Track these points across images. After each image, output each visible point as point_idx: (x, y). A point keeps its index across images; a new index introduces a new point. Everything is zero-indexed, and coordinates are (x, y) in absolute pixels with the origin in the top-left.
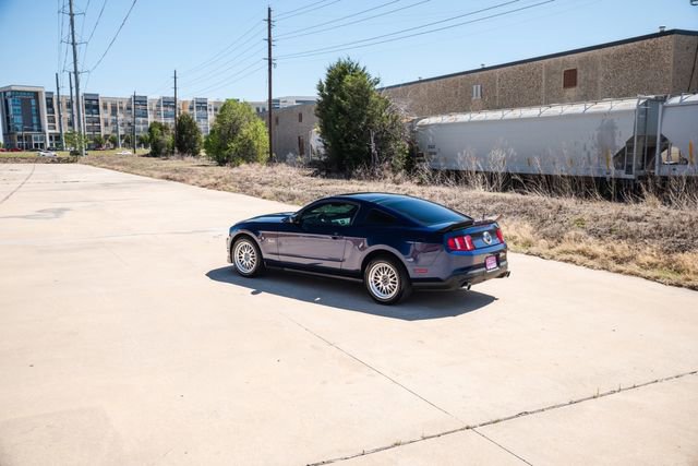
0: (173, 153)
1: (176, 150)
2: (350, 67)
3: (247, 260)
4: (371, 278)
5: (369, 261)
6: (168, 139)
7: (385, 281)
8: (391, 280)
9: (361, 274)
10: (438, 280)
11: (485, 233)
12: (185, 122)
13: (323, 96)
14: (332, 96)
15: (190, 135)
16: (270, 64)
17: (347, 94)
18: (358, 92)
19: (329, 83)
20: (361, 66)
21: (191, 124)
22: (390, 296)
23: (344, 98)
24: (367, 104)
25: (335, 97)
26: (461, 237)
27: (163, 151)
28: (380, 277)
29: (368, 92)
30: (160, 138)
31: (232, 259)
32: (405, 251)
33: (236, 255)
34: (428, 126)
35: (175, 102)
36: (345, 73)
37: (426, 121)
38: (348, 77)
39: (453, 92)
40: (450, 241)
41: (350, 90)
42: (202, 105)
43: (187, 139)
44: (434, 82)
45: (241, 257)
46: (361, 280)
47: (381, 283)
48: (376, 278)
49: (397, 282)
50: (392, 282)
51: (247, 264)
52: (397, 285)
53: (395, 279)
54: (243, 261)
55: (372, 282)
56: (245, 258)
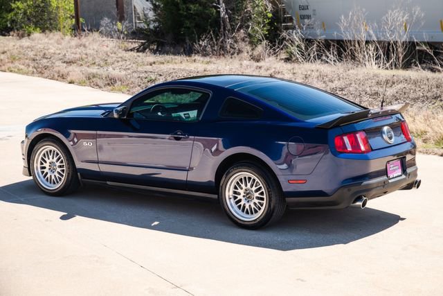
3: (53, 171)
4: (229, 193)
5: (224, 169)
7: (248, 196)
8: (257, 194)
9: (215, 187)
10: (320, 193)
11: (385, 129)
22: (256, 216)
26: (352, 134)
28: (242, 192)
31: (30, 170)
32: (275, 156)
33: (37, 165)
40: (337, 141)
45: (44, 168)
46: (215, 196)
47: (243, 199)
48: (235, 193)
49: (265, 197)
50: (258, 198)
51: (53, 177)
52: (265, 202)
53: (262, 194)
54: (47, 173)
55: (230, 199)
56: (49, 169)
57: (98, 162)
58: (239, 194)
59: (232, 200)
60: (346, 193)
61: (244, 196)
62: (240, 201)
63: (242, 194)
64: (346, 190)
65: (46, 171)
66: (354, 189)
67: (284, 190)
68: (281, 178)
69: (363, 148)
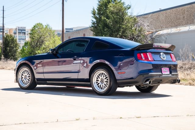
4: (94, 80)
7: (102, 81)
8: (105, 80)
9: (89, 80)
10: (132, 78)
11: (162, 54)
13: (96, 18)
14: (101, 17)
15: (13, 48)
17: (110, 15)
18: (117, 14)
19: (99, 9)
21: (13, 41)
23: (108, 17)
24: (123, 21)
25: (103, 18)
26: (145, 53)
28: (100, 80)
29: (124, 14)
31: (17, 81)
33: (20, 77)
34: (162, 35)
35: (3, 29)
36: (109, 2)
37: (161, 32)
38: (111, 4)
41: (112, 13)
42: (22, 31)
43: (10, 50)
44: (169, 11)
45: (22, 78)
46: (89, 83)
47: (100, 83)
48: (97, 80)
49: (108, 81)
50: (106, 82)
51: (26, 82)
52: (108, 83)
53: (107, 80)
54: (23, 80)
55: (95, 83)
56: (24, 78)
57: (43, 73)
58: (98, 81)
59: (96, 84)
61: (100, 82)
62: (99, 83)
63: (100, 81)
64: (141, 76)
65: (23, 79)
66: (145, 76)
67: (117, 79)
68: (115, 72)
69: (150, 59)
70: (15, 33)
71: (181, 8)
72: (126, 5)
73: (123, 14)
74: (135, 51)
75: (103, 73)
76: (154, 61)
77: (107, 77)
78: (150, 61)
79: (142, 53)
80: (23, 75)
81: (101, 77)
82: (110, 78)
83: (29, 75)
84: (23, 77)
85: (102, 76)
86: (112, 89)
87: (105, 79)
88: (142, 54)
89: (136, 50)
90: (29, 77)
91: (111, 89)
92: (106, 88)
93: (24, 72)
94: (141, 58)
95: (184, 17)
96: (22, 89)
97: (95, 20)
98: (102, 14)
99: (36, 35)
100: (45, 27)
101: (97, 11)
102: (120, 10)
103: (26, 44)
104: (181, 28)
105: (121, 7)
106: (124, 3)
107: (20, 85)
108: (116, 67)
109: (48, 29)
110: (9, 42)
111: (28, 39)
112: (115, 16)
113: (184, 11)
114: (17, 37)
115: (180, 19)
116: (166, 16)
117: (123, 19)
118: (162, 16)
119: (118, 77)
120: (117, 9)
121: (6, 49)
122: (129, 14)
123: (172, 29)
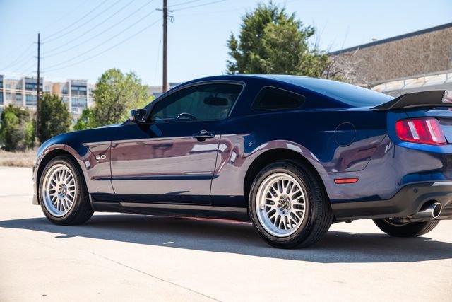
0: (32, 146)
1: (37, 142)
2: (273, 14)
6: (28, 127)
7: (284, 205)
8: (295, 202)
9: (245, 200)
12: (51, 104)
13: (236, 56)
14: (247, 56)
15: (59, 122)
16: (165, 17)
17: (268, 49)
18: (284, 46)
19: (245, 37)
20: (288, 13)
21: (60, 107)
23: (264, 55)
24: (296, 63)
25: (252, 56)
26: (420, 120)
27: (20, 144)
28: (276, 200)
29: (299, 47)
30: (17, 127)
31: (39, 199)
35: (38, 84)
36: (266, 21)
37: (381, 88)
38: (270, 26)
39: (422, 56)
41: (274, 44)
42: (79, 88)
43: (52, 127)
44: (394, 43)
45: (54, 192)
46: (244, 210)
47: (277, 209)
48: (268, 202)
49: (304, 204)
50: (296, 207)
51: (62, 203)
52: (304, 211)
53: (301, 201)
54: (56, 198)
55: (261, 210)
56: (59, 193)
57: (111, 178)
58: (273, 203)
59: (264, 212)
60: (412, 195)
61: (279, 206)
62: (274, 212)
63: (277, 203)
64: (411, 191)
65: (55, 195)
66: (423, 190)
67: (331, 197)
68: (325, 177)
69: (435, 139)
70: (65, 93)
71: (420, 37)
72: (303, 28)
73: (297, 46)
74: (390, 114)
75: (286, 182)
76: (448, 143)
77: (299, 194)
78: (436, 144)
79: (411, 119)
80: (55, 184)
81: (282, 192)
82: (309, 196)
83: (73, 183)
84: (56, 188)
85: (285, 190)
86: (315, 230)
87: (294, 197)
88: (411, 124)
89: (392, 110)
90: (71, 189)
91: (313, 228)
92: (297, 226)
93: (57, 176)
94: (408, 136)
95: (427, 57)
96: (50, 223)
97: (234, 61)
98: (250, 48)
99: (107, 95)
100: (126, 76)
101: (239, 41)
102: (291, 39)
103: (86, 113)
104: (427, 78)
105: (294, 31)
106: (299, 23)
107: (45, 211)
108: (329, 164)
109: (131, 83)
110: (50, 111)
111: (91, 104)
112: (280, 53)
113: (428, 43)
114: (69, 100)
115: (417, 60)
116: (388, 56)
117: (297, 58)
118: (378, 56)
119: (334, 192)
120: (284, 37)
121: (44, 125)
122: (311, 48)
123: (407, 81)
